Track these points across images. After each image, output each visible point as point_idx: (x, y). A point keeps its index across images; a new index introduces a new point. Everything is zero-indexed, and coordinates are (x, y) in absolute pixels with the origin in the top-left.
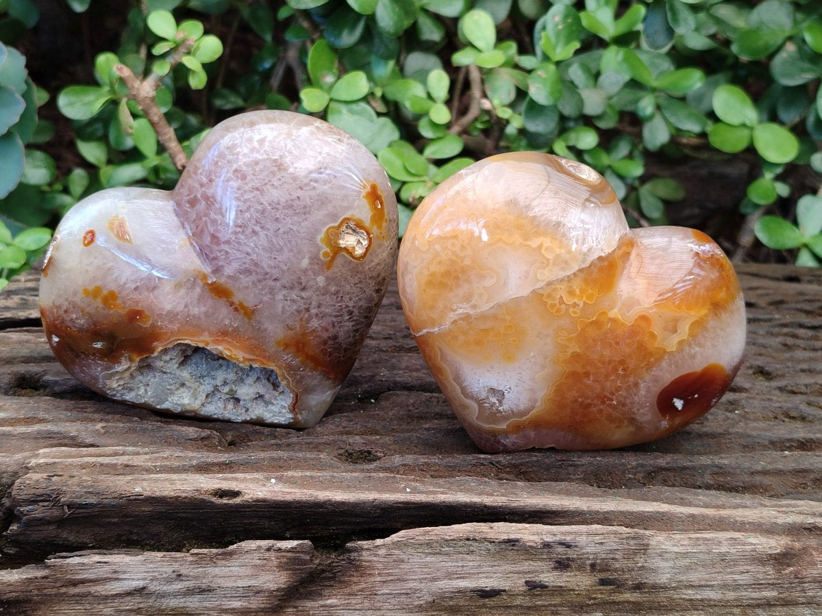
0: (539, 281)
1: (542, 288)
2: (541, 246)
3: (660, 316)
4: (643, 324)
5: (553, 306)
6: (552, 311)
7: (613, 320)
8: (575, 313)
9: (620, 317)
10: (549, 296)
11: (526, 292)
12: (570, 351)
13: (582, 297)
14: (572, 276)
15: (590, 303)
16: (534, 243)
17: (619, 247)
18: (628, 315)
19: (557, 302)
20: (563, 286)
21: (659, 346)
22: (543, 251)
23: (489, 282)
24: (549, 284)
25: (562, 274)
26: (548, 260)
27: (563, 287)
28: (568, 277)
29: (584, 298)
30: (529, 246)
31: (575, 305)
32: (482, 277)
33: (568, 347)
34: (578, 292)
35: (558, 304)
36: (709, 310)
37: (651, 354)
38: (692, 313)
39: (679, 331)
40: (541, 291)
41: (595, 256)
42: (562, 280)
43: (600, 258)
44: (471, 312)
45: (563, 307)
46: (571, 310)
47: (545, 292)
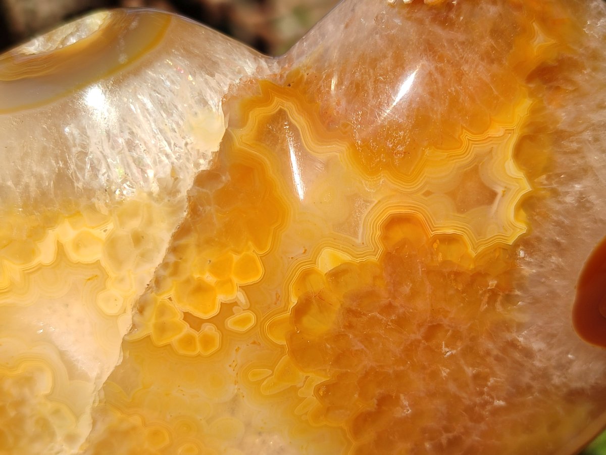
0: (116, 317)
1: (134, 326)
2: (61, 250)
3: (428, 194)
4: (399, 233)
5: (188, 341)
6: (196, 353)
7: (336, 275)
8: (244, 321)
9: (347, 258)
10: (162, 329)
11: (114, 358)
12: (309, 394)
13: (230, 281)
14: (172, 259)
15: (256, 279)
16: (46, 253)
17: (233, 124)
18: (359, 241)
19: (186, 329)
20: (170, 292)
21: (480, 250)
22: (74, 256)
23: (44, 385)
24: (141, 307)
25: (148, 271)
26: (97, 264)
27: (172, 294)
28: (165, 265)
29: (237, 281)
30: (40, 267)
31: (227, 308)
32: (27, 380)
33: (294, 389)
34: (210, 279)
35: (193, 332)
36: (532, 94)
37: (478, 276)
38: (496, 131)
39: (499, 190)
40: (139, 334)
41: (187, 183)
42: (158, 282)
43: (203, 179)
45: (209, 329)
46: (230, 323)
47: (149, 329)
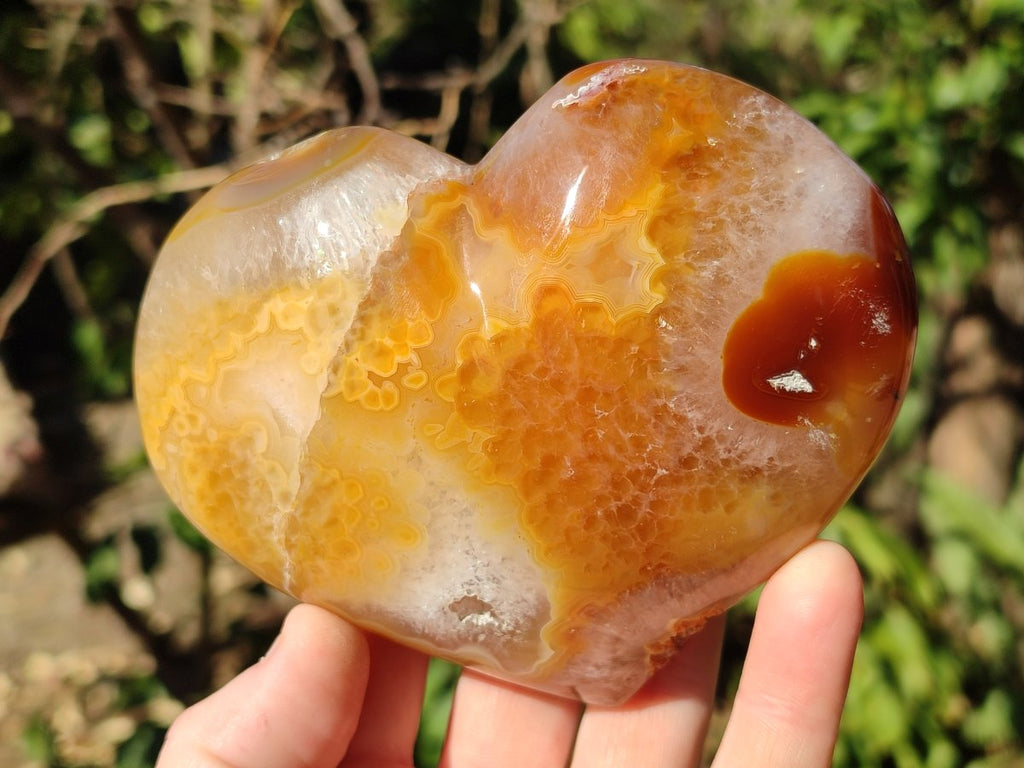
0: (315, 375)
1: (329, 384)
2: (273, 320)
3: (570, 267)
4: (551, 303)
5: (373, 398)
6: (378, 409)
7: (499, 340)
8: (417, 380)
9: (505, 325)
10: (352, 387)
11: (315, 413)
12: (478, 450)
13: (406, 345)
14: (359, 325)
15: (427, 343)
16: (262, 324)
19: (371, 386)
20: (358, 352)
21: (620, 317)
22: (283, 325)
23: (261, 446)
24: (335, 369)
25: (339, 337)
26: (300, 331)
27: (358, 355)
28: (353, 331)
29: (411, 344)
30: (258, 335)
31: (403, 368)
32: (248, 441)
33: (464, 445)
34: (389, 342)
35: (376, 388)
36: (665, 179)
37: (622, 343)
38: (630, 211)
39: (635, 264)
40: (333, 392)
41: (374, 259)
42: (348, 345)
43: (383, 260)
44: (288, 510)
45: (388, 386)
46: (405, 381)
47: (341, 386)
